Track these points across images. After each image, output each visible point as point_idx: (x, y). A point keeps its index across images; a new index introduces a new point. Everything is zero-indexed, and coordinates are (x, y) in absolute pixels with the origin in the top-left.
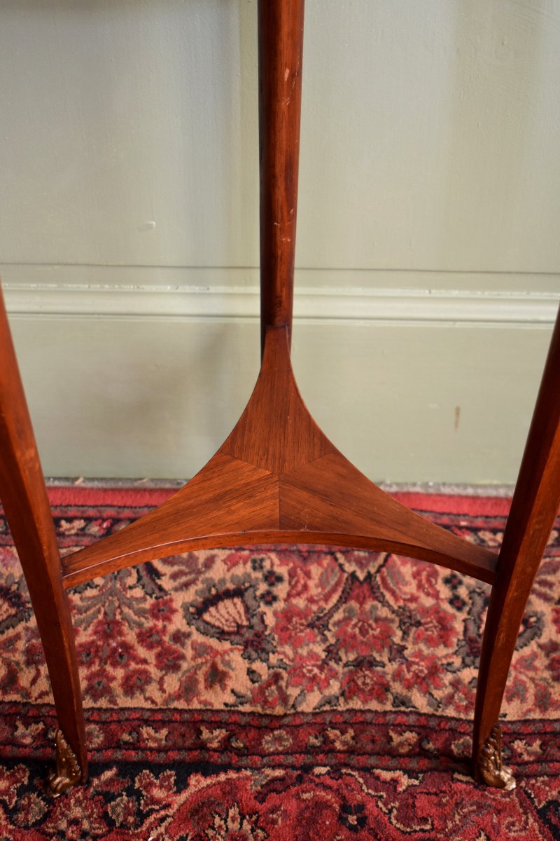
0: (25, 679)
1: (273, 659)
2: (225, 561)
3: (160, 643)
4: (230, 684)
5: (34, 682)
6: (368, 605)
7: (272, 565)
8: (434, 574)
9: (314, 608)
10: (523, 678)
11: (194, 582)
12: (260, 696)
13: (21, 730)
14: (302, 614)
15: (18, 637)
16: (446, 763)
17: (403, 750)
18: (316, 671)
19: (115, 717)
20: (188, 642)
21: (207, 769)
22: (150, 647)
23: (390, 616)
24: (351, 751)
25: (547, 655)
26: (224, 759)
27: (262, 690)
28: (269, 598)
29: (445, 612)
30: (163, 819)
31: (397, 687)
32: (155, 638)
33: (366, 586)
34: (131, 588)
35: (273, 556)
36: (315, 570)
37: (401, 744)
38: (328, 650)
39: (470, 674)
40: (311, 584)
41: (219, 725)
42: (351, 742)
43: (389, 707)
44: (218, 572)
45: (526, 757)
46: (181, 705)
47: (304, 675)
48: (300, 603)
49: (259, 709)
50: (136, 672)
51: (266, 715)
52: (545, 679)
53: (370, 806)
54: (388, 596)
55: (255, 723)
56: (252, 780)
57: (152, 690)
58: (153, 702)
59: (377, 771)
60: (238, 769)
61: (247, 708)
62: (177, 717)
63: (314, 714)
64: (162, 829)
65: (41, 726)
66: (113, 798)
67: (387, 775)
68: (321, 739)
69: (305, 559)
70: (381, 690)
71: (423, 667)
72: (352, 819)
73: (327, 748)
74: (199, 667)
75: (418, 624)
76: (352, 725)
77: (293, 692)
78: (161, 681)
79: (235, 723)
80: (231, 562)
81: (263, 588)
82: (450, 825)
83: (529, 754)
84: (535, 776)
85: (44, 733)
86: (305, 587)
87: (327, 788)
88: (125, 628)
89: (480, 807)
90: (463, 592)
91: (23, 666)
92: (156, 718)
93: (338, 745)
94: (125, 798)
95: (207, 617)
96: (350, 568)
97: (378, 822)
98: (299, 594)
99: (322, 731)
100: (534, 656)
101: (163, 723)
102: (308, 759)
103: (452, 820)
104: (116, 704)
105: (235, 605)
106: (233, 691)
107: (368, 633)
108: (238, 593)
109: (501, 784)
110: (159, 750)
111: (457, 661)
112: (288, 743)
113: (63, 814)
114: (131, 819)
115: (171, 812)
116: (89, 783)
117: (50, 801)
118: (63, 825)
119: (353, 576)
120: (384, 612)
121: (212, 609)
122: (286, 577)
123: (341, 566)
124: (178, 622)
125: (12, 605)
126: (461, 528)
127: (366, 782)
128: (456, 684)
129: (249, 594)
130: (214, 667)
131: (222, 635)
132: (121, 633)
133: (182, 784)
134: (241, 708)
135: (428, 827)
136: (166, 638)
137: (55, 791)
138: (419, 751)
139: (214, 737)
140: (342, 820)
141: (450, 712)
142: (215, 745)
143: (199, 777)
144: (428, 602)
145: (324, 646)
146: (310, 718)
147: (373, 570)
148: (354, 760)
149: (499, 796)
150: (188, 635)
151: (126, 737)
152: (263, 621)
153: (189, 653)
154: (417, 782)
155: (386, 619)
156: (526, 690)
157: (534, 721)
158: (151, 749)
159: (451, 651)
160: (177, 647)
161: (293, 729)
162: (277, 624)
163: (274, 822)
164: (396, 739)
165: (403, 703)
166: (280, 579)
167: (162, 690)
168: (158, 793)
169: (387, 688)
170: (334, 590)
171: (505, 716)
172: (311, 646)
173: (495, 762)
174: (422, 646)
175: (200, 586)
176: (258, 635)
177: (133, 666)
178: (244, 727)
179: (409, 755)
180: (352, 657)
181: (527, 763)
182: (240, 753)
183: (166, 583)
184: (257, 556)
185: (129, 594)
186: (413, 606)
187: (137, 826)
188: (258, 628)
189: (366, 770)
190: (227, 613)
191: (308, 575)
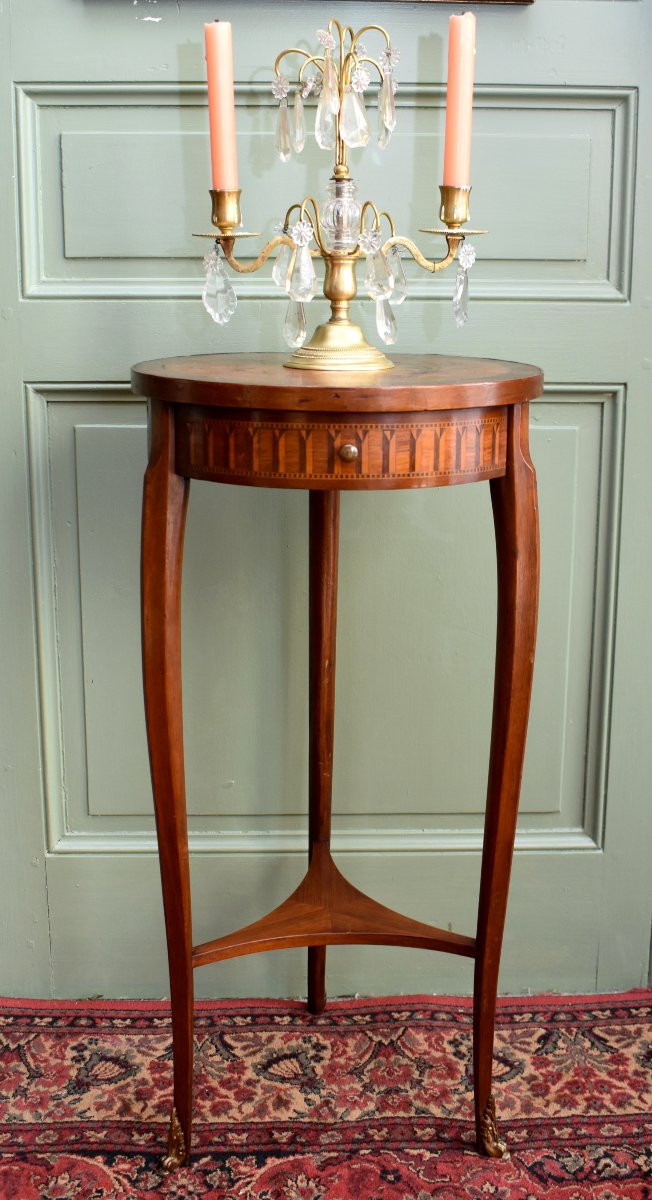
0: (136, 1108)
1: (324, 1092)
2: (282, 1038)
3: (237, 1086)
4: (292, 1107)
5: (143, 1110)
6: (392, 1058)
7: (318, 1039)
8: (442, 1039)
9: (352, 1063)
10: (512, 1096)
11: (259, 1050)
12: (316, 1111)
13: (136, 1137)
14: (342, 1067)
15: (128, 1085)
16: (458, 1145)
17: (427, 1138)
18: (356, 1098)
19: (207, 1128)
20: (258, 1085)
21: (278, 1154)
22: (230, 1089)
23: (409, 1063)
24: (386, 1140)
25: (529, 1083)
26: (292, 1148)
27: (317, 1110)
28: (318, 1059)
29: (451, 1060)
30: (248, 1183)
31: (418, 1103)
32: (232, 1084)
33: (390, 1049)
34: (211, 1056)
35: (318, 1035)
36: (351, 1042)
37: (424, 1135)
38: (364, 1086)
39: (470, 1096)
40: (348, 1049)
41: (286, 1129)
42: (386, 1135)
43: (412, 1114)
44: (278, 1044)
45: (517, 1140)
46: (257, 1120)
47: (347, 1101)
48: (342, 1061)
49: (315, 1120)
50: (219, 1103)
51: (321, 1123)
52: (528, 1096)
53: (403, 1171)
54: (407, 1052)
55: (313, 1127)
56: (314, 1160)
57: (234, 1112)
58: (235, 1119)
59: (407, 1150)
60: (303, 1154)
61: (306, 1120)
62: (254, 1126)
63: (357, 1122)
64: (249, 1188)
65: (151, 1135)
66: (211, 1172)
67: (415, 1152)
68: (363, 1135)
69: (343, 1035)
70: (406, 1105)
71: (437, 1092)
72: (391, 1177)
73: (369, 1140)
74: (266, 1100)
75: (432, 1067)
76: (386, 1126)
77: (340, 1110)
78: (240, 1108)
79: (298, 1128)
80: (287, 1039)
81: (312, 1053)
82: (463, 1178)
83: (518, 1138)
84: (524, 1150)
85: (154, 1139)
86: (344, 1052)
87: (369, 1161)
88: (210, 1078)
89: (484, 1168)
90: (463, 1049)
91: (134, 1102)
92: (238, 1128)
93: (376, 1138)
94: (219, 1172)
95: (271, 1070)
96: (376, 1039)
97: (410, 1179)
98: (340, 1056)
99: (364, 1130)
100: (520, 1084)
101: (244, 1131)
102: (355, 1147)
103: (465, 1175)
104: (206, 1120)
105: (292, 1062)
106: (295, 1111)
107: (393, 1074)
108: (294, 1055)
109: (500, 1154)
110: (242, 1145)
111: (462, 1088)
112: (339, 1137)
113: (172, 1183)
114: (225, 1184)
115: (254, 1179)
116: (191, 1166)
117: (162, 1177)
118: (174, 1189)
119: (380, 1043)
120: (405, 1061)
121: (275, 1066)
122: (329, 1046)
123: (371, 1039)
124: (250, 1074)
125: (122, 1067)
126: (459, 1014)
127: (399, 1157)
128: (462, 1101)
129: (300, 1057)
130: (279, 1098)
131: (283, 1080)
132: (207, 1082)
133: (261, 1163)
134: (302, 1120)
135: (447, 1180)
136: (242, 1084)
137: (166, 1169)
138: (437, 1138)
139: (285, 1137)
140: (383, 1178)
141: (459, 1116)
142: (284, 1140)
143: (273, 1158)
144: (438, 1055)
145: (361, 1084)
146: (354, 1124)
147: (394, 1039)
148: (389, 1145)
149: (498, 1162)
150: (258, 1081)
151: (216, 1139)
152: (314, 1071)
153: (259, 1091)
154: (437, 1156)
155: (407, 1065)
156: (514, 1103)
157: (521, 1120)
158: (236, 1145)
159: (457, 1082)
160: (251, 1088)
161: (341, 1130)
162: (325, 1073)
163: (332, 1181)
164: (419, 1133)
165: (423, 1112)
166: (324, 1048)
167: (241, 1112)
168: (243, 1169)
169: (411, 1104)
170: (366, 1052)
171: (500, 1118)
172: (352, 1085)
173: (493, 1134)
174: (435, 1079)
175: (264, 1053)
176: (310, 1079)
177: (217, 1099)
178: (305, 1130)
179: (430, 1141)
180: (382, 1089)
181: (517, 1143)
182: (302, 1144)
183: (238, 1052)
184: (305, 1035)
185: (210, 1059)
186: (426, 1057)
187: (229, 1187)
188: (312, 1075)
189: (398, 1150)
190: (287, 1067)
191: (346, 1045)
